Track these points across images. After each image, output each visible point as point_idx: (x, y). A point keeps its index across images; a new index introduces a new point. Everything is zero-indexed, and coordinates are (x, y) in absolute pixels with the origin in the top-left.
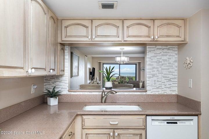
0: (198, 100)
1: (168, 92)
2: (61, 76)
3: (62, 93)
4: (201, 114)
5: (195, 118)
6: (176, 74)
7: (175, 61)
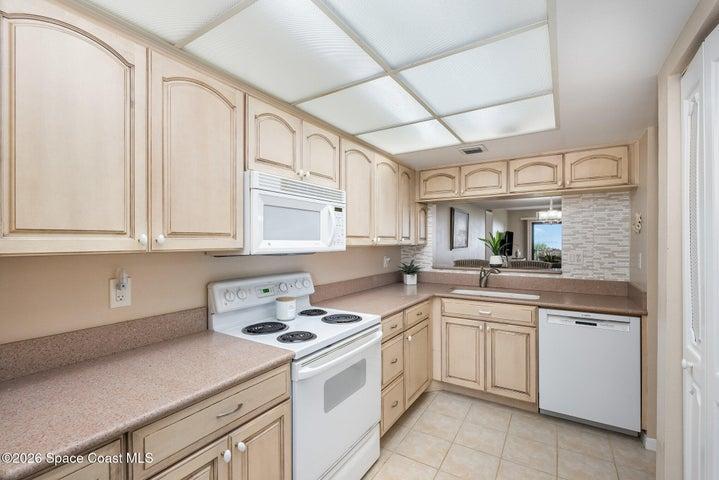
0: (642, 290)
1: (609, 276)
2: (424, 246)
3: (425, 270)
4: (646, 315)
5: (635, 321)
6: (627, 243)
7: (624, 220)
